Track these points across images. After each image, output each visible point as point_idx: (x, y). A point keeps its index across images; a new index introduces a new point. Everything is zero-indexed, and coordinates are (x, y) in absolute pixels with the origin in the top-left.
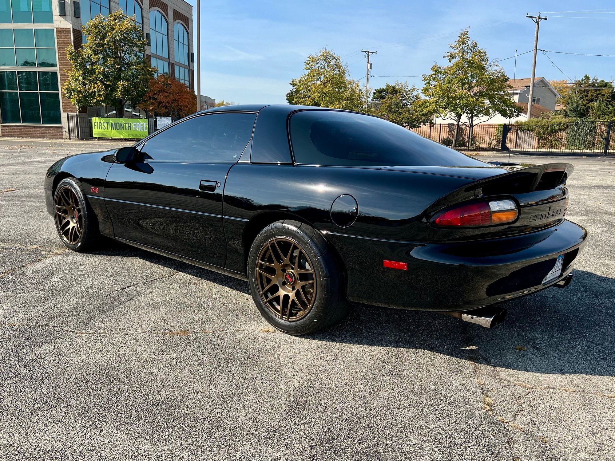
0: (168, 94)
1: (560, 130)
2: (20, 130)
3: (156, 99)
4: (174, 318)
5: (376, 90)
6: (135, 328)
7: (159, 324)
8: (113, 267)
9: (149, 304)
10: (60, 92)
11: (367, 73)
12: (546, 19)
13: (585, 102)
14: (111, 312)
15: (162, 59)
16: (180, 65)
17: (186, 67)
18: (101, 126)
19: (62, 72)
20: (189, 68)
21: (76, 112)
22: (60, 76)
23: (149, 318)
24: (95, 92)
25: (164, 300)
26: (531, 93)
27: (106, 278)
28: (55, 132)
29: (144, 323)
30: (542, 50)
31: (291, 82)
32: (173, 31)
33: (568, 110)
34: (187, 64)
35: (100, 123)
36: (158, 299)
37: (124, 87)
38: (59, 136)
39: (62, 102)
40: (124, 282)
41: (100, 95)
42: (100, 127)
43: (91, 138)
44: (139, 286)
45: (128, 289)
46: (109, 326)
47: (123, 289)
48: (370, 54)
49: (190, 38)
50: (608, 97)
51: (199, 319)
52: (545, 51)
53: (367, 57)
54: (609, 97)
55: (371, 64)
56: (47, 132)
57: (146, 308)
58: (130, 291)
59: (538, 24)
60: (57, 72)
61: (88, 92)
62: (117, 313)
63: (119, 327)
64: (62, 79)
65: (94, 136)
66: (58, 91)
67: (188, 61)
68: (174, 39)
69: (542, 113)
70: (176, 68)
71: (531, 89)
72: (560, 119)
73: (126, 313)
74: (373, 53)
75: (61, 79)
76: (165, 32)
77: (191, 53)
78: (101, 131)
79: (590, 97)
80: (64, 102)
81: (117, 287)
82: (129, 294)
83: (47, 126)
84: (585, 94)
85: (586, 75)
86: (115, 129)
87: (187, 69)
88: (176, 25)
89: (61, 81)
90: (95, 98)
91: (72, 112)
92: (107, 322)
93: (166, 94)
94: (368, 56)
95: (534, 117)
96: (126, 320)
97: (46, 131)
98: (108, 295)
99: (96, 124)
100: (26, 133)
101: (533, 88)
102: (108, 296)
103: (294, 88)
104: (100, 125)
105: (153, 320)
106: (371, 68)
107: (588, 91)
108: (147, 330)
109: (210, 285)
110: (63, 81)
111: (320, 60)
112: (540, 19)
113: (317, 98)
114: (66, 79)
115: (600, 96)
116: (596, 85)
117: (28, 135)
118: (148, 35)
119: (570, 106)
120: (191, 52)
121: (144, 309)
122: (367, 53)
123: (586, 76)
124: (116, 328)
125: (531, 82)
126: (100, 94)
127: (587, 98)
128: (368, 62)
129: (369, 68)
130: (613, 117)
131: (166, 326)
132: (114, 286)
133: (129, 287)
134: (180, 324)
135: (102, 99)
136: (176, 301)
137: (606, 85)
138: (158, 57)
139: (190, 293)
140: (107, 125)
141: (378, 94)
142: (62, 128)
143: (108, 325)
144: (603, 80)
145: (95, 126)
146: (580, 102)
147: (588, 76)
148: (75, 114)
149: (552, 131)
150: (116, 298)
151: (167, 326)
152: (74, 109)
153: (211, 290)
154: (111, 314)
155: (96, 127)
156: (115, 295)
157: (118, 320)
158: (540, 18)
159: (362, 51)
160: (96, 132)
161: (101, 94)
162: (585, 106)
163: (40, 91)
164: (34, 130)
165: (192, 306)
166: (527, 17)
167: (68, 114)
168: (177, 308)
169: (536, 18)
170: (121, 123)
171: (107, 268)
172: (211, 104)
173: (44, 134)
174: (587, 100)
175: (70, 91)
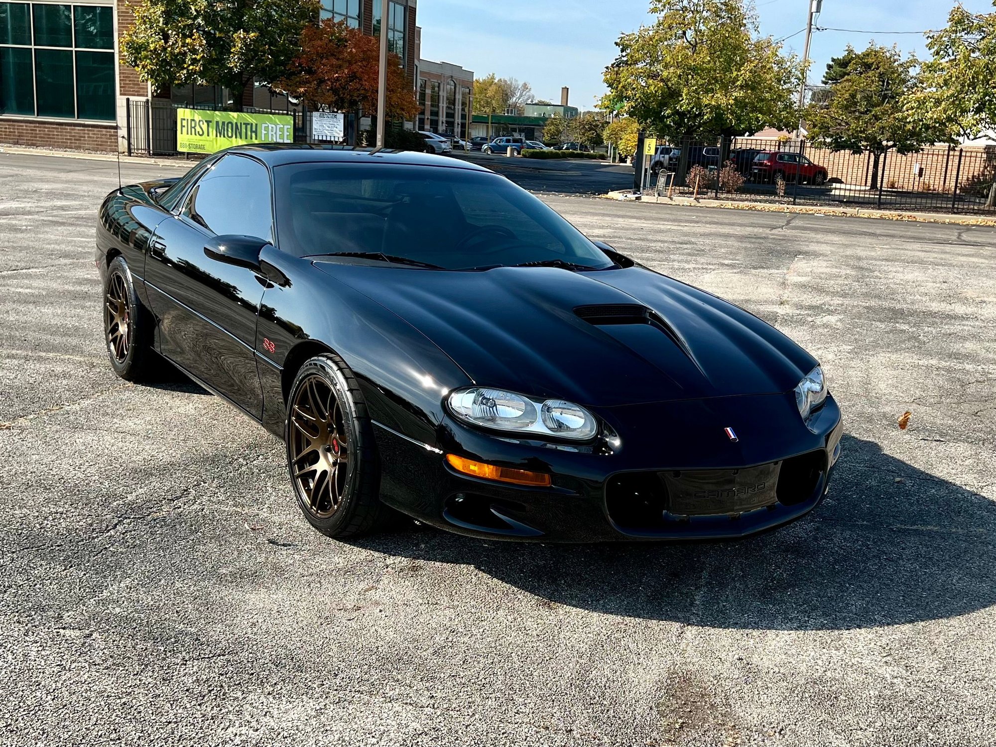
0: (340, 62)
2: (32, 130)
5: (833, 60)
10: (116, 50)
11: (808, 21)
18: (194, 128)
19: (123, 9)
20: (405, 4)
21: (147, 96)
22: (119, 16)
24: (184, 54)
28: (101, 138)
31: (618, 41)
35: (194, 120)
37: (246, 45)
38: (110, 146)
39: (120, 73)
41: (194, 62)
42: (193, 130)
43: (173, 155)
56: (86, 136)
60: (112, 8)
61: (172, 53)
64: (122, 23)
65: (180, 149)
66: (113, 48)
75: (119, 23)
78: (195, 139)
80: (123, 73)
83: (86, 123)
86: (224, 136)
87: (401, 5)
89: (119, 27)
90: (183, 68)
91: (138, 95)
93: (334, 62)
97: (85, 133)
99: (185, 123)
100: (44, 138)
103: (624, 54)
104: (193, 125)
106: (818, 11)
110: (124, 27)
113: (675, 80)
114: (129, 24)
117: (47, 141)
126: (196, 58)
129: (814, 9)
135: (197, 68)
140: (208, 126)
141: (838, 69)
142: (116, 128)
145: (182, 126)
148: (144, 99)
152: (143, 88)
155: (185, 129)
160: (184, 141)
161: (198, 57)
163: (76, 47)
164: (61, 132)
167: (128, 100)
170: (236, 123)
172: (463, 81)
173: (80, 140)
175: (136, 49)
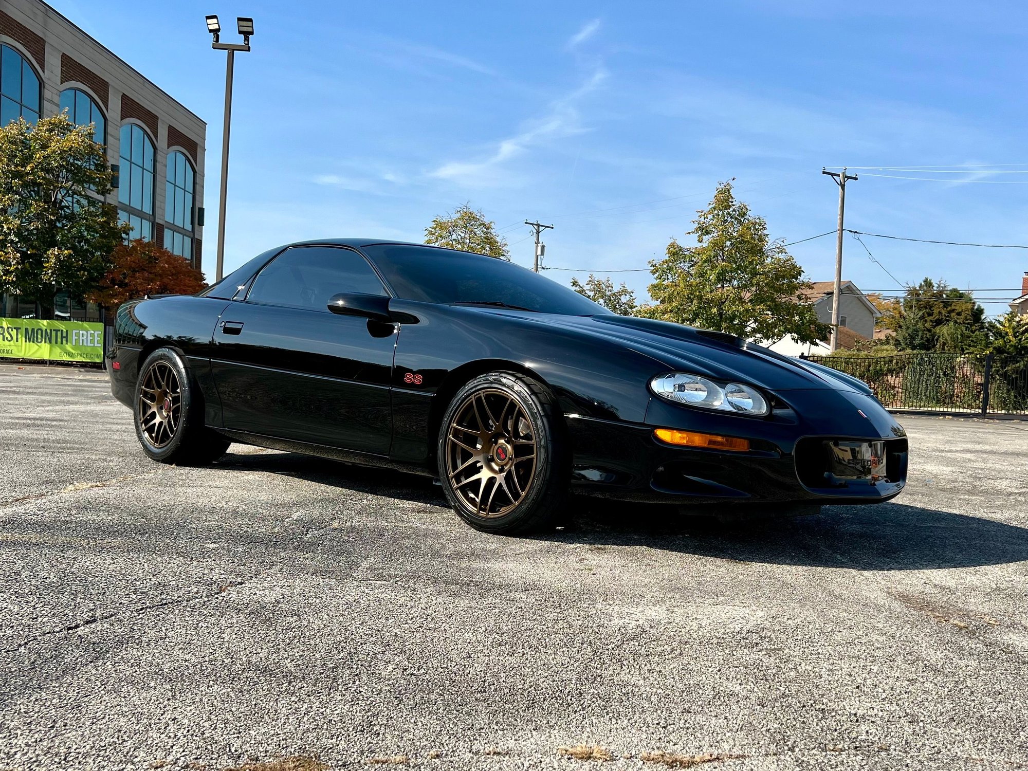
0: (152, 276)
1: (890, 371)
3: (126, 285)
4: (257, 715)
6: (125, 751)
7: (207, 735)
8: (36, 571)
9: (160, 673)
11: (535, 262)
12: (856, 179)
13: (928, 325)
14: (33, 698)
15: (140, 214)
16: (175, 229)
17: (188, 234)
20: (192, 236)
23: (168, 716)
25: (207, 659)
26: (835, 305)
27: (13, 597)
29: (153, 734)
30: (851, 231)
32: (166, 166)
33: (901, 339)
34: (188, 227)
36: (187, 657)
37: (60, 261)
40: (73, 610)
41: (7, 273)
44: (121, 621)
45: (87, 630)
46: (27, 744)
47: (69, 629)
48: (541, 228)
49: (198, 180)
50: (966, 317)
51: (341, 716)
52: (856, 232)
53: (535, 233)
54: (969, 317)
55: (543, 247)
57: (152, 684)
58: (93, 633)
59: (843, 187)
62: (54, 701)
63: (63, 750)
67: (192, 223)
68: (167, 179)
69: (856, 341)
70: (167, 234)
71: (835, 298)
72: (889, 351)
73: (86, 699)
74: (546, 227)
76: (149, 165)
77: (199, 208)
79: (935, 317)
81: (48, 623)
82: (89, 643)
84: (928, 310)
85: (927, 279)
87: (189, 237)
88: (171, 156)
92: (19, 732)
94: (538, 232)
95: (842, 348)
96: (88, 723)
98: (20, 645)
101: (839, 295)
102: (22, 649)
105: (186, 721)
106: (542, 254)
107: (932, 307)
108: (170, 758)
109: (341, 619)
111: (456, 226)
112: (846, 179)
115: (953, 314)
116: (944, 296)
118: (115, 168)
119: (904, 330)
120: (198, 205)
121: (146, 688)
122: (535, 226)
123: (926, 281)
124: (53, 751)
125: (835, 286)
126: (9, 270)
127: (931, 318)
128: (537, 243)
129: (539, 253)
130: (984, 350)
131: (237, 744)
132: (40, 619)
133: (87, 622)
134: (282, 736)
135: (10, 279)
136: (249, 662)
137: (961, 296)
138: (131, 211)
139: (288, 641)
143: (21, 741)
144: (955, 287)
146: (920, 325)
147: (930, 280)
149: (876, 372)
150: (48, 655)
151: (239, 742)
153: (346, 630)
154: (31, 705)
156: (45, 646)
157: (60, 723)
158: (846, 177)
159: (526, 223)
161: (12, 269)
162: (929, 331)
165: (304, 678)
166: (824, 173)
168: (256, 684)
169: (839, 175)
171: (18, 573)
174: (931, 321)
